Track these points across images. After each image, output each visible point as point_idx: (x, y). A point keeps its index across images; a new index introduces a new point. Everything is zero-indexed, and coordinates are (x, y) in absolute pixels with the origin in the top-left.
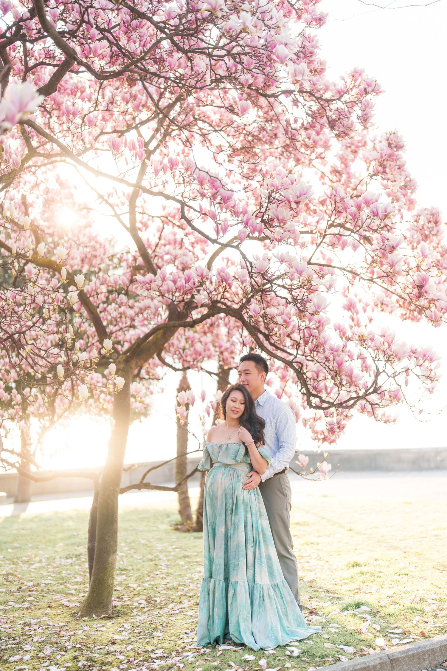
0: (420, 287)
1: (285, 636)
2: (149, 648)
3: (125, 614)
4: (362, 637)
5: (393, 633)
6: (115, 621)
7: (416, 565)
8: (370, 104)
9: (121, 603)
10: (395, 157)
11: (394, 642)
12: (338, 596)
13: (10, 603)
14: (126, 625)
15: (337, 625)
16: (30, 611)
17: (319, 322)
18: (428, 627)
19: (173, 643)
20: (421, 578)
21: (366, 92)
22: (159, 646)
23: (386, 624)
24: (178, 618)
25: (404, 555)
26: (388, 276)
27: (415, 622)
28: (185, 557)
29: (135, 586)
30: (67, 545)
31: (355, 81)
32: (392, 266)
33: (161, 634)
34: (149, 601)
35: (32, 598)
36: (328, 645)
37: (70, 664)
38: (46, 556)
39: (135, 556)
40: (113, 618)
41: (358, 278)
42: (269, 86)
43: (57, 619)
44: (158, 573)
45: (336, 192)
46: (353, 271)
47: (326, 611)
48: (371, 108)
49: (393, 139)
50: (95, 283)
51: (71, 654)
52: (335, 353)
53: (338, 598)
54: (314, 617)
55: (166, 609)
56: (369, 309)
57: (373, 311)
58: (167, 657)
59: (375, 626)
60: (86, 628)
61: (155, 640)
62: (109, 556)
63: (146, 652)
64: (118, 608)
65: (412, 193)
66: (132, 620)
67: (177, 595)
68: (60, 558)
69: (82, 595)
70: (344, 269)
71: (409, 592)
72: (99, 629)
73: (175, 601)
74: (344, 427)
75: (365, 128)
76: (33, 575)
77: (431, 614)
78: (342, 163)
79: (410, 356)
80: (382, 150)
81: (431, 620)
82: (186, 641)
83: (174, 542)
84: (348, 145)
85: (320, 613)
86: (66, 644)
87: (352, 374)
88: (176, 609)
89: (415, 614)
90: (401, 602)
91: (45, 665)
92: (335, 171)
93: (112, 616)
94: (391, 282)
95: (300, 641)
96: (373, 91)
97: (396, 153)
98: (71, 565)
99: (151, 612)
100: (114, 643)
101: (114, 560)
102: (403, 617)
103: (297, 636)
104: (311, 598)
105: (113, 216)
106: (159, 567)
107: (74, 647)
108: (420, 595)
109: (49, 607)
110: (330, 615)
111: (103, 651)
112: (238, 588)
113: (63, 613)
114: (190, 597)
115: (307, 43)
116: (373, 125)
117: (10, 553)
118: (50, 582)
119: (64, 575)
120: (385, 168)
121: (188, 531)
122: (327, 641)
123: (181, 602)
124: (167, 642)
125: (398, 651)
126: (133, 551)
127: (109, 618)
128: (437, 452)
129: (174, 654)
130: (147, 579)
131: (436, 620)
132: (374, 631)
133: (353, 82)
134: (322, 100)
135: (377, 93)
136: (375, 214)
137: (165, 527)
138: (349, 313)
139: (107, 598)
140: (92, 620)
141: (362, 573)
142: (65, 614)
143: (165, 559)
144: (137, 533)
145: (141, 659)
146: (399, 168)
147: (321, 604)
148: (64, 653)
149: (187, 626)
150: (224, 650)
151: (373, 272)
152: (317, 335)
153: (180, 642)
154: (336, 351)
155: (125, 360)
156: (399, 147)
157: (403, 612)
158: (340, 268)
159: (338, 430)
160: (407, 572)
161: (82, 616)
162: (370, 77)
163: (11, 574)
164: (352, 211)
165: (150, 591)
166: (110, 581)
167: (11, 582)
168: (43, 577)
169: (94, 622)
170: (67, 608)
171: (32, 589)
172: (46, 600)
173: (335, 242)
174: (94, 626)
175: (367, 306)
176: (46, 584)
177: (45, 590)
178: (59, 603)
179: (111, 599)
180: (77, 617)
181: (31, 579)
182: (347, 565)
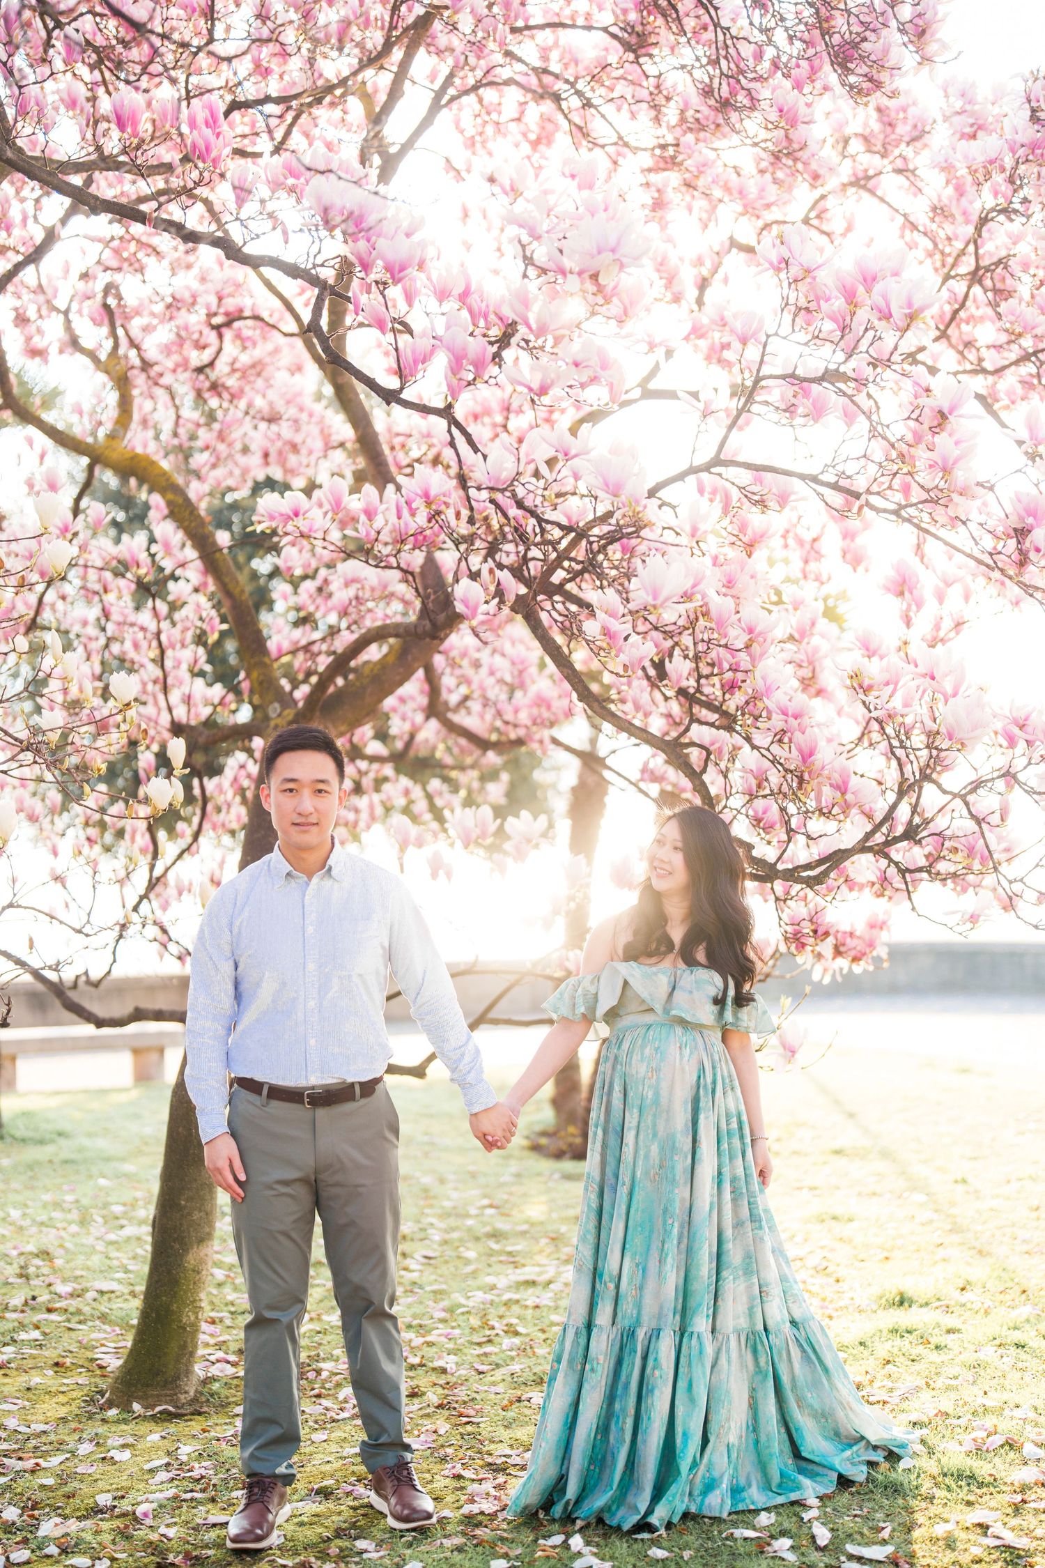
0: (1021, 533)
6: (177, 1428)
17: (751, 631)
26: (935, 501)
28: (496, 1235)
35: (36, 1334)
40: (179, 1416)
41: (855, 507)
43: (41, 1408)
45: (791, 252)
46: (842, 483)
52: (793, 723)
55: (326, 1403)
56: (955, 593)
57: (967, 598)
60: (85, 1448)
64: (216, 1386)
70: (814, 479)
72: (113, 1453)
74: (829, 933)
75: (924, 58)
83: (501, 1185)
84: (968, 130)
87: (846, 783)
93: (181, 1410)
101: (202, 1262)
109: (57, 1364)
116: (944, 47)
117: (101, 1189)
118: (114, 1286)
121: (559, 1155)
127: (169, 1417)
136: (884, 313)
139: (178, 1361)
140: (125, 1421)
142: (74, 1394)
151: (906, 490)
154: (795, 718)
158: (803, 477)
159: (811, 940)
161: (110, 1404)
163: (45, 1254)
164: (835, 308)
165: (329, 1338)
166: (188, 1317)
167: (27, 1278)
168: (106, 1271)
169: (123, 1427)
170: (98, 1372)
171: (57, 1305)
172: (68, 1342)
173: (794, 401)
174: (110, 1442)
175: (948, 585)
176: (102, 1293)
177: (86, 1309)
178: (90, 1355)
179: (189, 1364)
180: (94, 1406)
181: (78, 1273)
182: (882, 1296)
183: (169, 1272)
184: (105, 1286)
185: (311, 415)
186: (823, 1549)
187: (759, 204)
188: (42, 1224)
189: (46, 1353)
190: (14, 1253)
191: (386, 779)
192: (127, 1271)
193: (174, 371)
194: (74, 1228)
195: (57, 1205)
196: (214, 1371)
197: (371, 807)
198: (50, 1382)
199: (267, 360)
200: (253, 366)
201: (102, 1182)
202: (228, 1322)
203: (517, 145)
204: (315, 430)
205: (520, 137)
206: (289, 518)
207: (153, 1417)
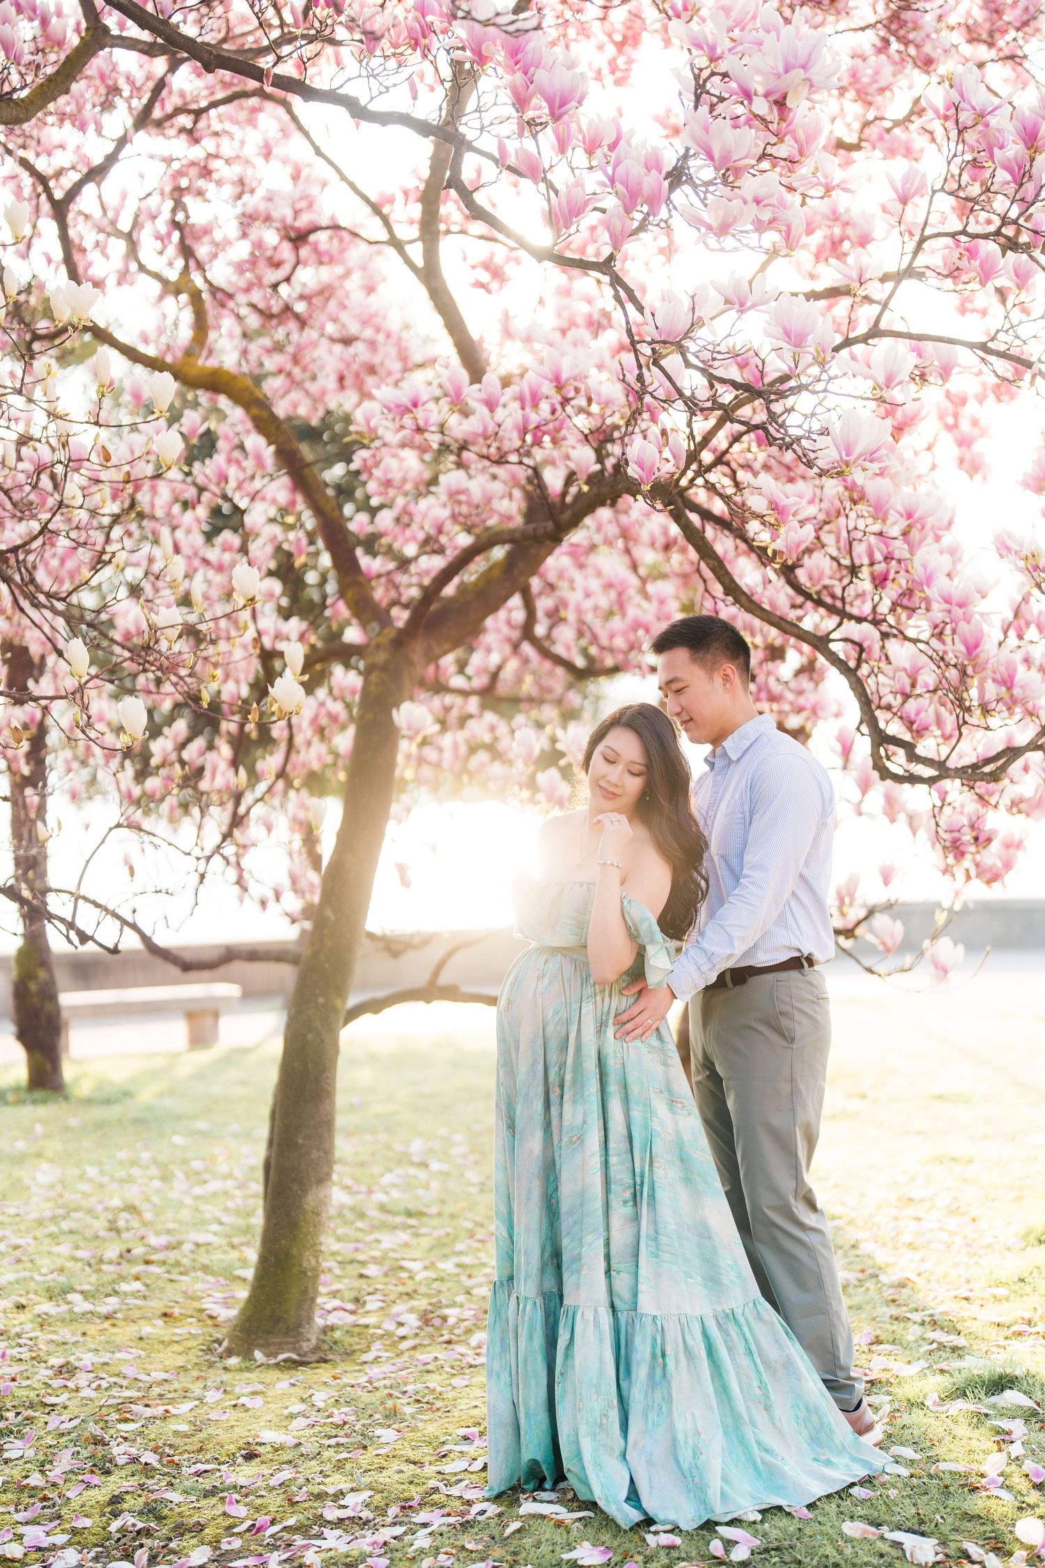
2: (337, 1482)
3: (349, 1354)
4: (977, 1504)
6: (305, 1375)
9: (351, 1319)
12: (960, 1341)
13: (70, 1297)
14: (321, 1396)
15: (908, 1452)
16: (107, 1324)
17: (909, 516)
19: (411, 1471)
22: (366, 1479)
33: (394, 1437)
34: (425, 1319)
35: (137, 1285)
36: (852, 1529)
37: (87, 1523)
40: (305, 1364)
41: (1028, 376)
43: (158, 1357)
45: (962, 96)
46: (1013, 351)
51: (117, 1483)
52: (958, 612)
53: (954, 1349)
55: (460, 1349)
58: (367, 1522)
60: (212, 1396)
61: (365, 1459)
62: (305, 1192)
63: (320, 1496)
64: (337, 1334)
66: (349, 1379)
70: (983, 347)
72: (242, 1400)
82: (450, 1467)
86: (122, 1448)
87: (1012, 678)
91: (20, 1517)
93: (305, 1358)
99: (417, 1354)
100: (250, 1456)
101: (323, 1203)
104: (878, 1341)
105: (386, 243)
107: (134, 1460)
109: (165, 1315)
111: (206, 1483)
112: (579, 1329)
113: (190, 1337)
117: (176, 1146)
118: (210, 1238)
122: (860, 1511)
124: (395, 1465)
126: (473, 1157)
127: (294, 1365)
129: (393, 1511)
130: (459, 1247)
132: (1023, 1485)
139: (299, 1306)
140: (248, 1369)
142: (190, 1344)
145: (291, 1522)
147: (897, 1367)
148: (96, 1480)
152: (907, 555)
154: (960, 606)
158: (971, 346)
159: (972, 849)
161: (229, 1353)
163: (131, 1209)
165: (448, 1285)
166: (308, 1261)
167: (118, 1231)
168: (200, 1224)
169: (247, 1375)
170: (209, 1322)
171: (154, 1257)
172: (171, 1292)
173: (959, 264)
174: (237, 1390)
176: (197, 1245)
177: (185, 1261)
178: (197, 1305)
179: (310, 1311)
180: (214, 1354)
181: (171, 1226)
182: (1028, 1234)
183: (288, 1214)
184: (202, 1238)
185: (388, 336)
187: (871, 90)
188: (121, 1181)
189: (153, 1304)
190: (100, 1207)
191: (470, 716)
192: (221, 1223)
193: (247, 290)
194: (156, 1184)
195: (134, 1163)
196: (332, 1319)
197: (455, 747)
198: (162, 1332)
199: (337, 284)
200: (321, 292)
201: (177, 1139)
202: (337, 1271)
203: (600, 47)
204: (393, 351)
205: (604, 39)
206: (407, 410)
207: (277, 1365)
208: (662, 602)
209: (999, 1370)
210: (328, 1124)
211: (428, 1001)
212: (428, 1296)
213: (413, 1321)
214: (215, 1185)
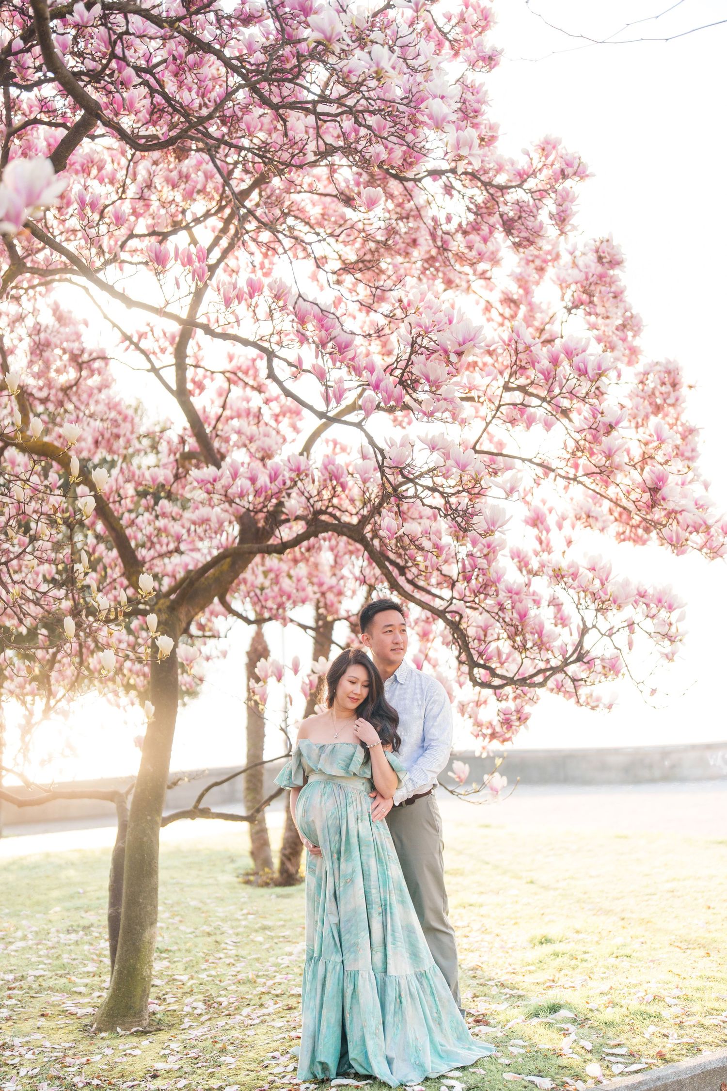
0: (654, 490)
1: (437, 1060)
2: (214, 1083)
3: (171, 1026)
4: (563, 1062)
5: (613, 1055)
6: (155, 1037)
7: (642, 940)
8: (571, 195)
9: (162, 1008)
10: (608, 279)
11: (617, 1069)
12: (520, 992)
14: (174, 1045)
15: (521, 1042)
16: (10, 1023)
17: (489, 546)
18: (670, 1043)
19: (253, 1074)
20: (652, 961)
21: (564, 175)
22: (231, 1080)
23: (601, 1041)
24: (258, 1031)
25: (622, 923)
26: (601, 473)
27: (647, 1036)
28: (264, 928)
29: (185, 978)
30: (68, 910)
31: (547, 157)
32: (609, 456)
33: (233, 1060)
34: (208, 1003)
35: (13, 1002)
36: (508, 1076)
38: (34, 929)
39: (182, 928)
40: (150, 1032)
41: (552, 475)
42: (411, 164)
43: (57, 1036)
44: (222, 955)
45: (518, 336)
46: (546, 463)
47: (502, 1018)
48: (572, 201)
49: (606, 250)
50: (117, 480)
52: (516, 597)
53: (519, 996)
54: (483, 1028)
55: (238, 1017)
56: (567, 524)
57: (573, 527)
59: (583, 1043)
60: (107, 1051)
61: (224, 1069)
64: (158, 1016)
65: (634, 336)
66: (183, 1037)
67: (255, 992)
68: (58, 931)
69: (97, 994)
70: (531, 461)
71: (635, 986)
72: (128, 1052)
73: (252, 1003)
74: (527, 719)
75: (562, 233)
76: (13, 961)
77: (673, 1022)
78: (520, 287)
79: (636, 602)
80: (587, 266)
81: (673, 1032)
82: (275, 1071)
83: (244, 903)
84: (530, 258)
85: (492, 1022)
86: (76, 1080)
87: (541, 631)
88: (254, 1016)
89: (647, 1022)
90: (623, 1002)
92: (509, 301)
93: (148, 1029)
94: (606, 482)
95: (463, 1068)
96: (575, 174)
97: (611, 272)
98: (77, 943)
99: (213, 1022)
100: (155, 1077)
101: (153, 937)
102: (628, 1027)
103: (457, 1061)
104: (475, 996)
105: (149, 371)
106: (223, 946)
107: (88, 1084)
108: (654, 989)
109: (43, 1015)
110: (509, 1025)
112: (360, 983)
113: (68, 1025)
114: (277, 996)
115: (468, 96)
116: (574, 228)
118: (42, 973)
119: (65, 961)
120: (591, 295)
121: (266, 885)
122: (507, 1069)
123: (262, 1005)
124: (243, 1072)
125: (623, 1084)
126: (178, 919)
127: (145, 1033)
128: (665, 753)
130: (203, 967)
131: (682, 1032)
132: (583, 1052)
133: (543, 159)
134: (493, 186)
135: (582, 178)
136: (582, 372)
137: (228, 878)
138: (535, 531)
139: (141, 1000)
140: (117, 1037)
141: (556, 955)
142: (71, 1028)
143: (231, 932)
144: (182, 890)
146: (615, 297)
147: (493, 1007)
149: (274, 1045)
150: (339, 1086)
151: (576, 466)
152: (486, 566)
153: (264, 1073)
154: (517, 594)
155: (168, 607)
156: (615, 263)
157: (627, 1020)
158: (523, 460)
159: (517, 723)
160: (628, 952)
161: (100, 1030)
162: (570, 151)
164: (545, 367)
165: (210, 986)
168: (30, 965)
169: (120, 1040)
170: (74, 1016)
171: (12, 986)
172: (38, 1003)
174: (120, 1048)
175: (564, 519)
176: (36, 977)
178: (60, 1008)
179: (146, 1003)
180: (90, 1032)
181: (10, 968)
182: (531, 941)
183: (134, 944)
184: (37, 973)
185: (125, 417)
186: (590, 1052)
189: (31, 1010)
192: (43, 964)
198: (48, 1024)
207: (132, 1034)
208: (299, 580)
209: (552, 1002)
210: (155, 890)
211: (193, 818)
212: (200, 993)
213: (201, 1007)
214: (21, 944)
